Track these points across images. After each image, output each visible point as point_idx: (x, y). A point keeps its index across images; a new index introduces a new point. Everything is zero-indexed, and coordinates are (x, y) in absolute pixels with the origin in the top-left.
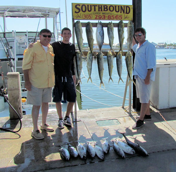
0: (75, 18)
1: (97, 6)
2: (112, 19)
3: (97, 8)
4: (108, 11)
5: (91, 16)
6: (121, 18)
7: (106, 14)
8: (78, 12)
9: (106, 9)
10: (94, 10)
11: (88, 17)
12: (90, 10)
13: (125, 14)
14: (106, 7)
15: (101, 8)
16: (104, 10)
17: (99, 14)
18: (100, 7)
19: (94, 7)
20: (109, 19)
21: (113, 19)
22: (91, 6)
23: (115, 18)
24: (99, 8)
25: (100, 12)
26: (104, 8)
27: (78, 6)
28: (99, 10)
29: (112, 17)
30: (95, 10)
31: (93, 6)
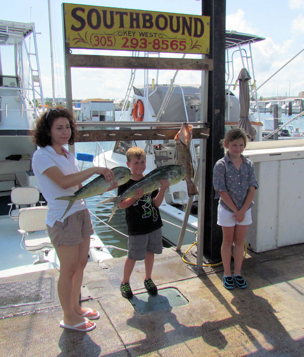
0: (72, 44)
1: (126, 14)
2: (162, 48)
3: (127, 19)
4: (154, 29)
5: (112, 39)
6: (182, 47)
7: (149, 35)
8: (80, 29)
9: (148, 24)
10: (119, 25)
11: (106, 42)
12: (109, 23)
13: (192, 37)
14: (147, 18)
15: (137, 20)
16: (144, 26)
17: (132, 34)
18: (135, 17)
19: (118, 15)
20: (156, 49)
21: (165, 50)
22: (112, 13)
23: (169, 46)
24: (132, 20)
25: (135, 30)
26: (145, 21)
27: (79, 13)
28: (132, 26)
29: (163, 44)
30: (122, 26)
31: (117, 13)
